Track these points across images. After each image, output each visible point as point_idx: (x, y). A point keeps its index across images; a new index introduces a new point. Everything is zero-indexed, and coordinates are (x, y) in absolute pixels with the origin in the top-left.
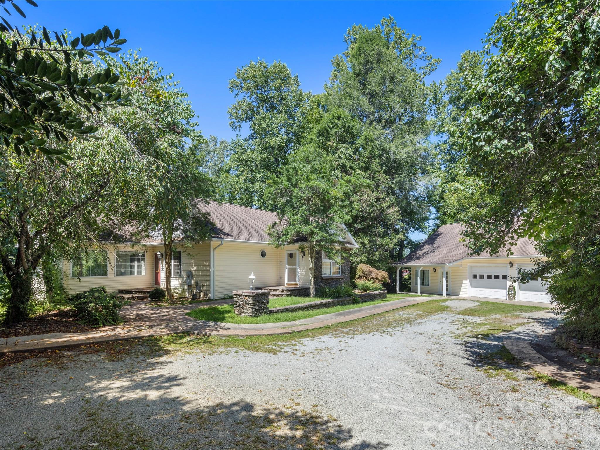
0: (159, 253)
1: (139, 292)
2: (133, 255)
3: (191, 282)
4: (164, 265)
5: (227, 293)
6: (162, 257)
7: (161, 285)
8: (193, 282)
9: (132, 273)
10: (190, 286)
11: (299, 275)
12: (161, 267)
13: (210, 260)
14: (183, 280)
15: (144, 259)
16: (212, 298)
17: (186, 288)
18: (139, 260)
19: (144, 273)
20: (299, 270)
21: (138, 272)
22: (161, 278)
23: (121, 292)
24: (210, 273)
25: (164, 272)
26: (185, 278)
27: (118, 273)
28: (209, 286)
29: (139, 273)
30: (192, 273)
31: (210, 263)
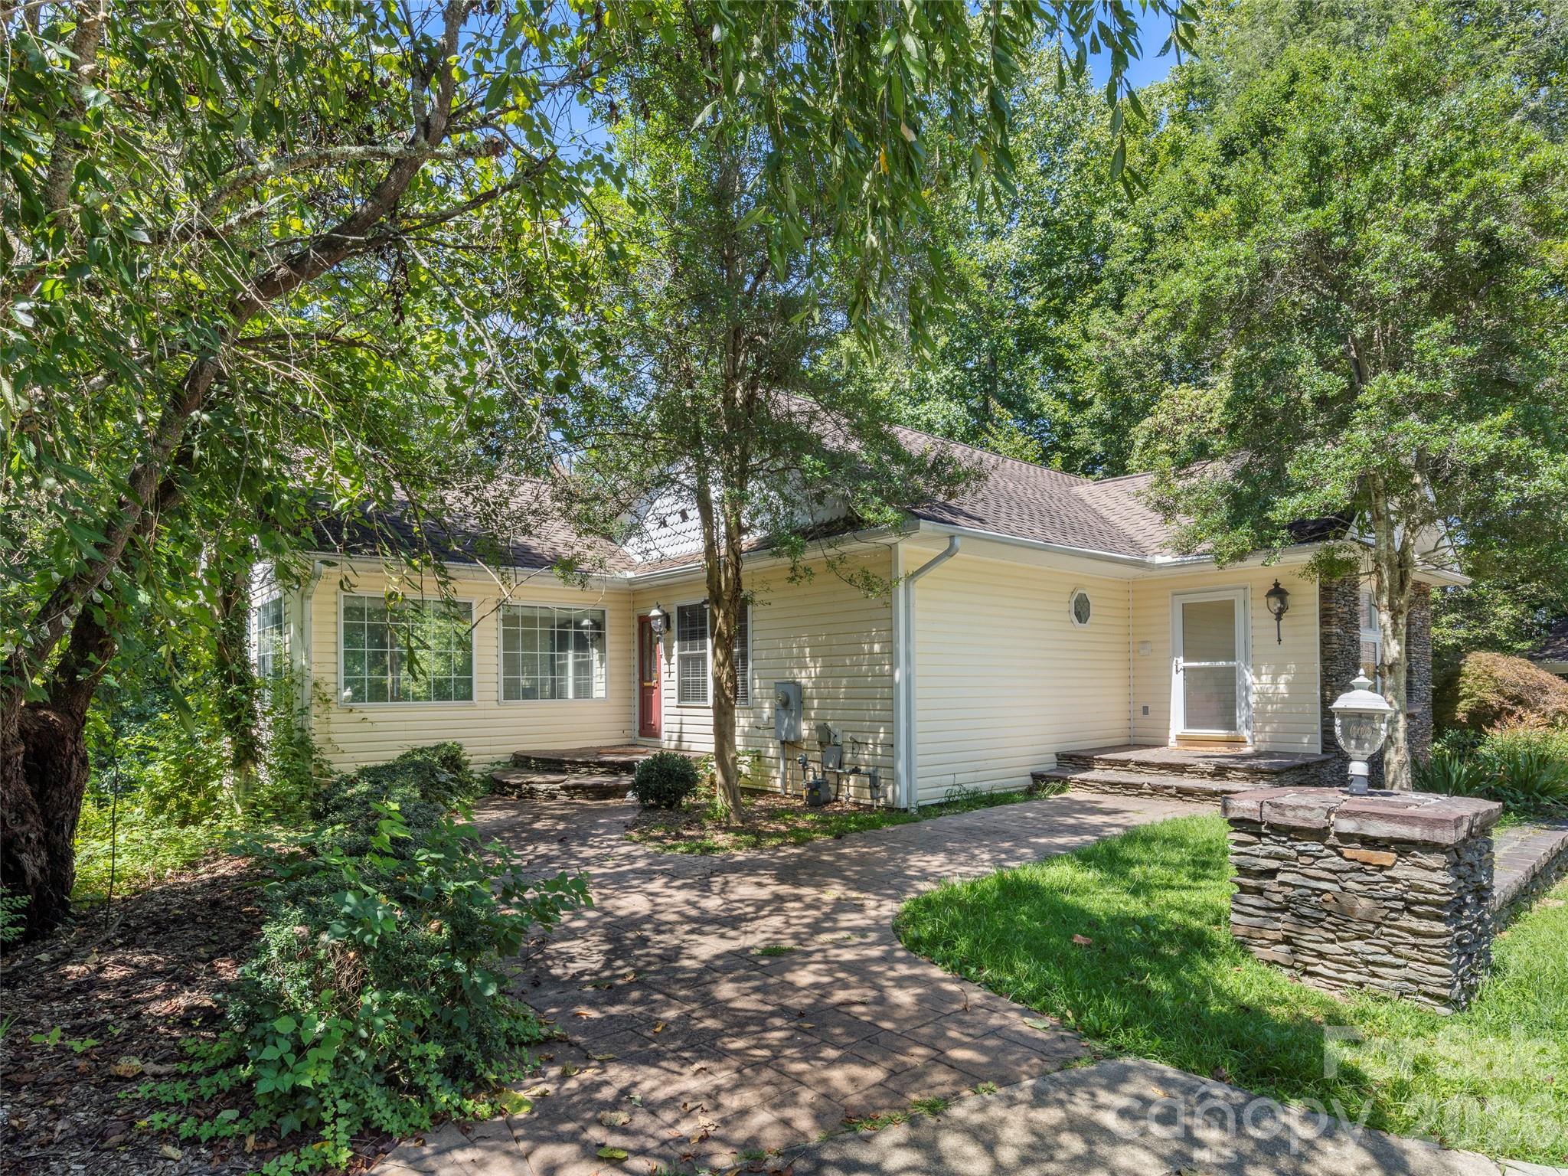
0: (655, 612)
1: (586, 764)
2: (565, 623)
3: (794, 728)
4: (674, 659)
5: (960, 779)
6: (668, 627)
7: (664, 736)
8: (805, 729)
9: (557, 693)
10: (789, 745)
11: (1253, 699)
12: (664, 668)
13: (891, 629)
14: (758, 717)
15: (599, 637)
16: (903, 804)
17: (772, 752)
18: (582, 644)
19: (599, 689)
20: (1250, 678)
21: (577, 688)
22: (664, 711)
23: (522, 762)
24: (892, 686)
25: (675, 685)
26: (767, 712)
27: (512, 691)
28: (890, 746)
29: (583, 691)
30: (799, 688)
31: (890, 643)
